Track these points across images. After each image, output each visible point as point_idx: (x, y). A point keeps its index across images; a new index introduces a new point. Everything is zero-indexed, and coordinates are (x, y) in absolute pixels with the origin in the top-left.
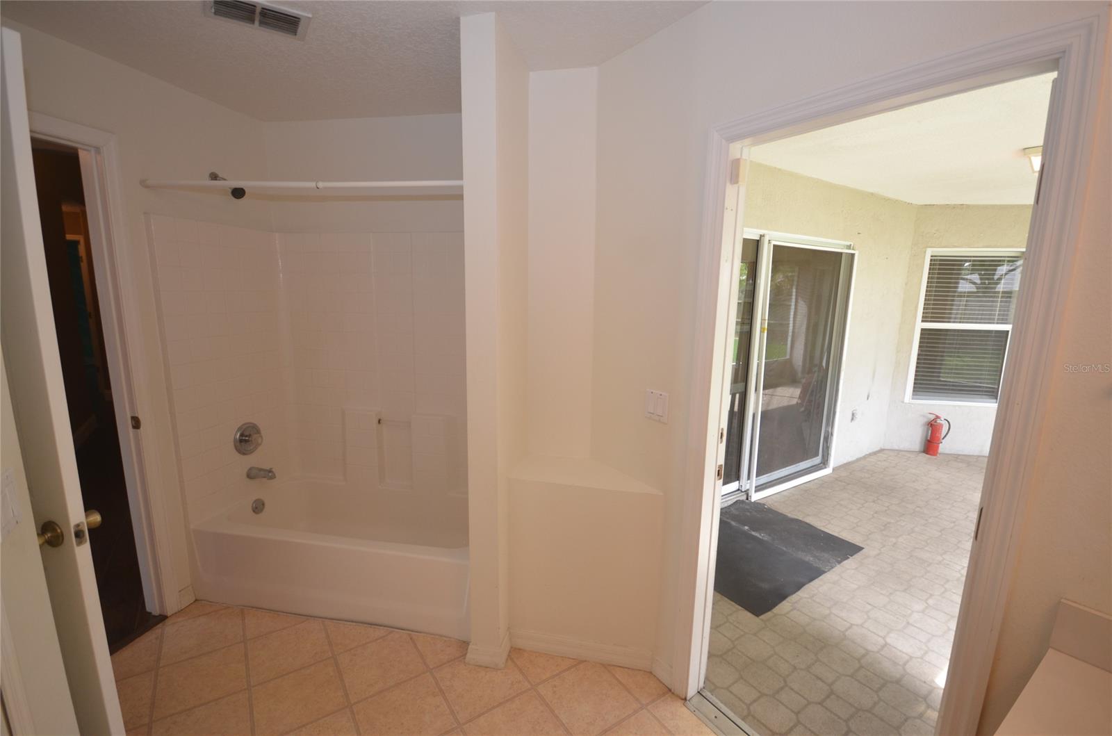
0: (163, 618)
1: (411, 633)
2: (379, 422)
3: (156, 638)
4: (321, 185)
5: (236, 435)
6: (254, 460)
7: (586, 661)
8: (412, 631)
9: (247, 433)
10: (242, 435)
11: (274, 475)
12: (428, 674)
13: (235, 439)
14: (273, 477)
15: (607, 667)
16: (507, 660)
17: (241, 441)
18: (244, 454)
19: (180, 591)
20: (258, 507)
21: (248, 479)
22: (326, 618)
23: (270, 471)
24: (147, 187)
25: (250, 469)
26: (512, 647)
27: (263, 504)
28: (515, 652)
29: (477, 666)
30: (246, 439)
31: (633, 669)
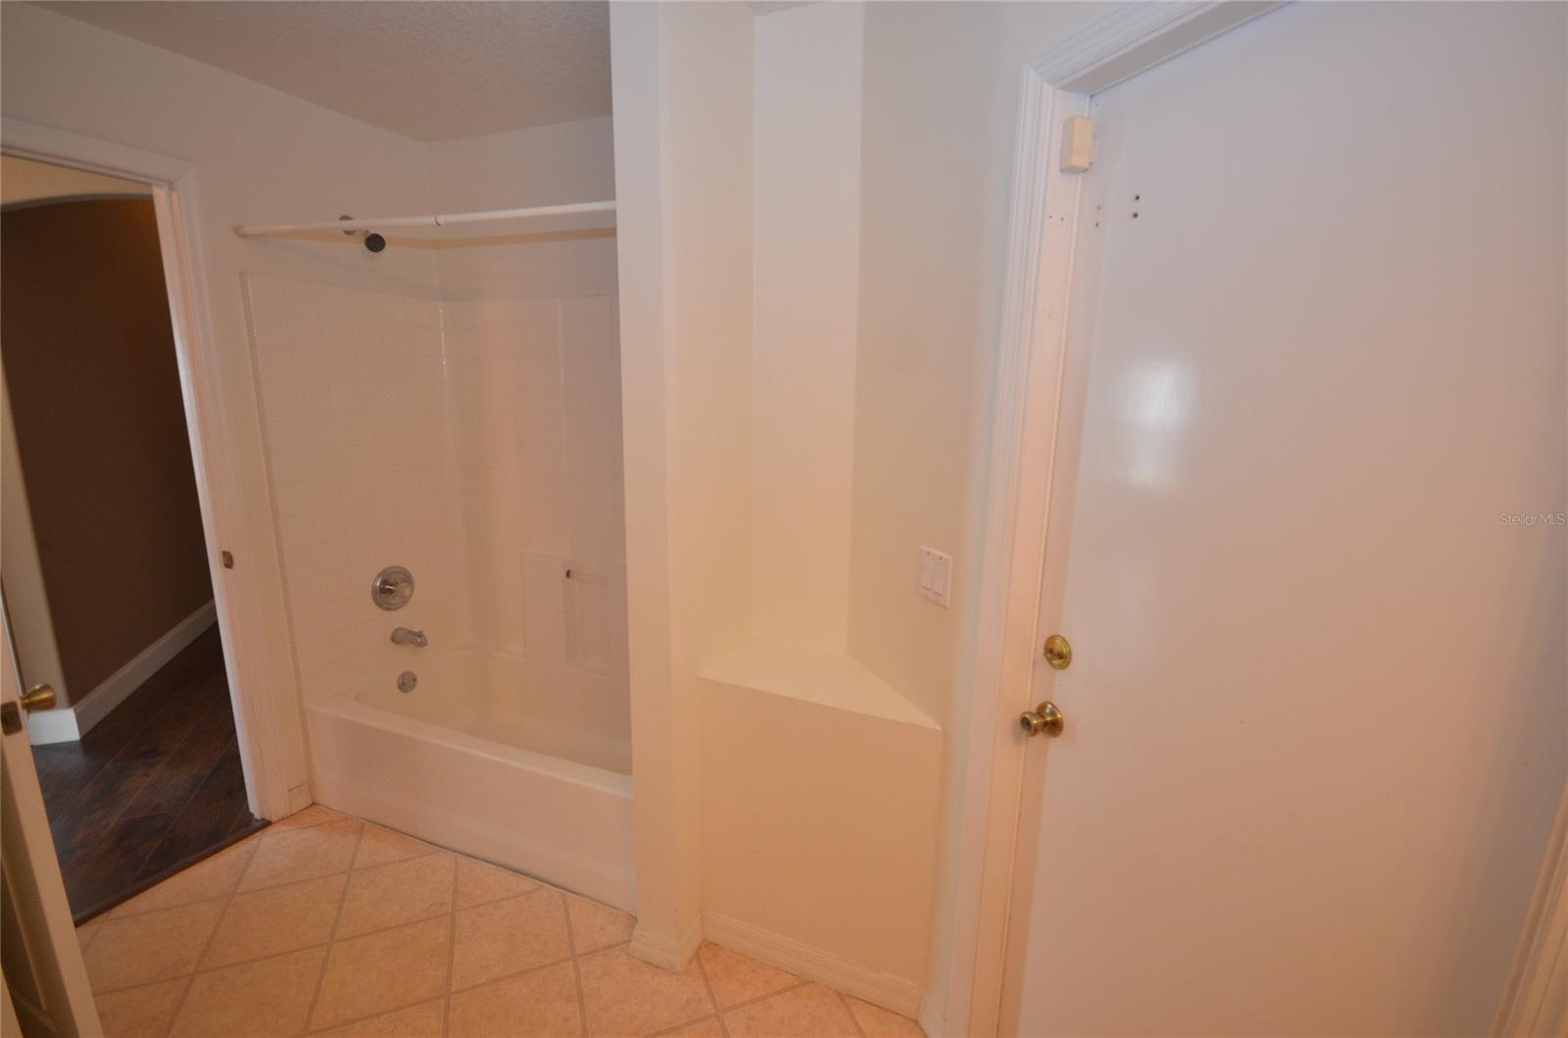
0: (266, 824)
1: (564, 892)
2: (568, 574)
3: (247, 852)
4: (442, 219)
5: (376, 581)
6: (401, 618)
7: (813, 982)
8: (569, 891)
9: (392, 579)
10: (385, 582)
11: (425, 640)
12: (571, 962)
13: (374, 587)
14: (423, 644)
15: (844, 997)
16: (690, 962)
17: (383, 591)
18: (388, 609)
19: (291, 790)
20: (407, 683)
21: (393, 644)
22: (460, 853)
23: (420, 635)
24: (245, 236)
25: (397, 630)
26: (704, 940)
27: (415, 680)
28: (707, 949)
29: (644, 962)
30: (389, 589)
31: (887, 1010)
